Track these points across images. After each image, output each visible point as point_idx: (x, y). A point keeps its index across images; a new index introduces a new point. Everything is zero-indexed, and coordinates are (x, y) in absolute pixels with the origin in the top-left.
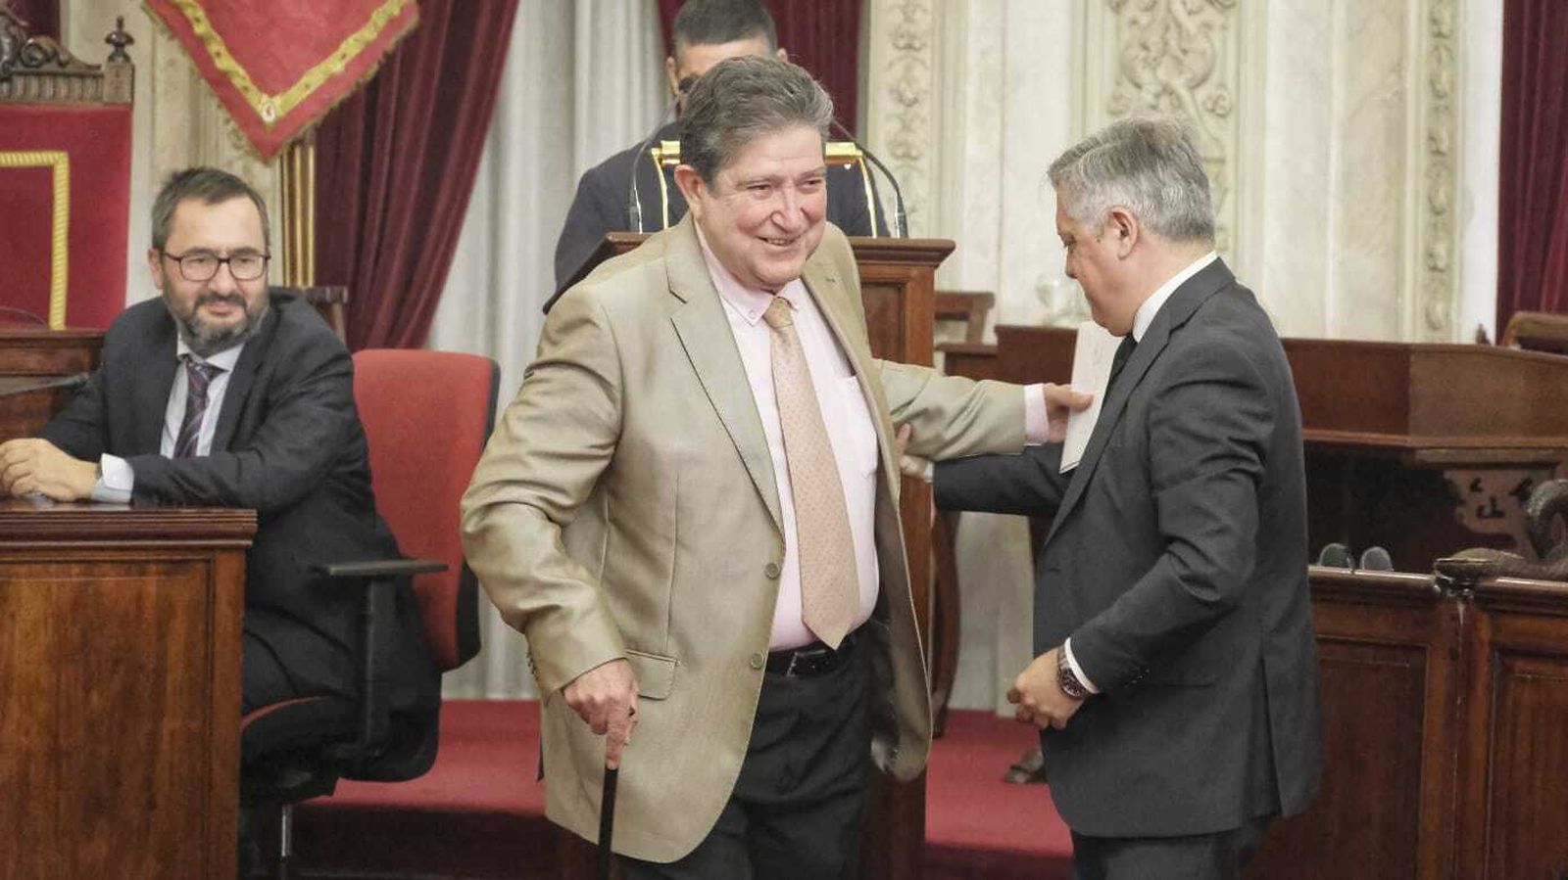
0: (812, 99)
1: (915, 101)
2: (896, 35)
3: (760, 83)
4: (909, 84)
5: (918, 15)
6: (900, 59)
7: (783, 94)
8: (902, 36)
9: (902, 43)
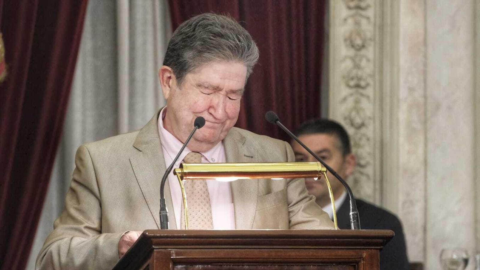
0: (249, 49)
1: (363, 125)
2: (347, 78)
3: (223, 31)
4: (358, 112)
5: (364, 63)
6: (351, 95)
7: (234, 40)
8: (352, 79)
9: (352, 83)
